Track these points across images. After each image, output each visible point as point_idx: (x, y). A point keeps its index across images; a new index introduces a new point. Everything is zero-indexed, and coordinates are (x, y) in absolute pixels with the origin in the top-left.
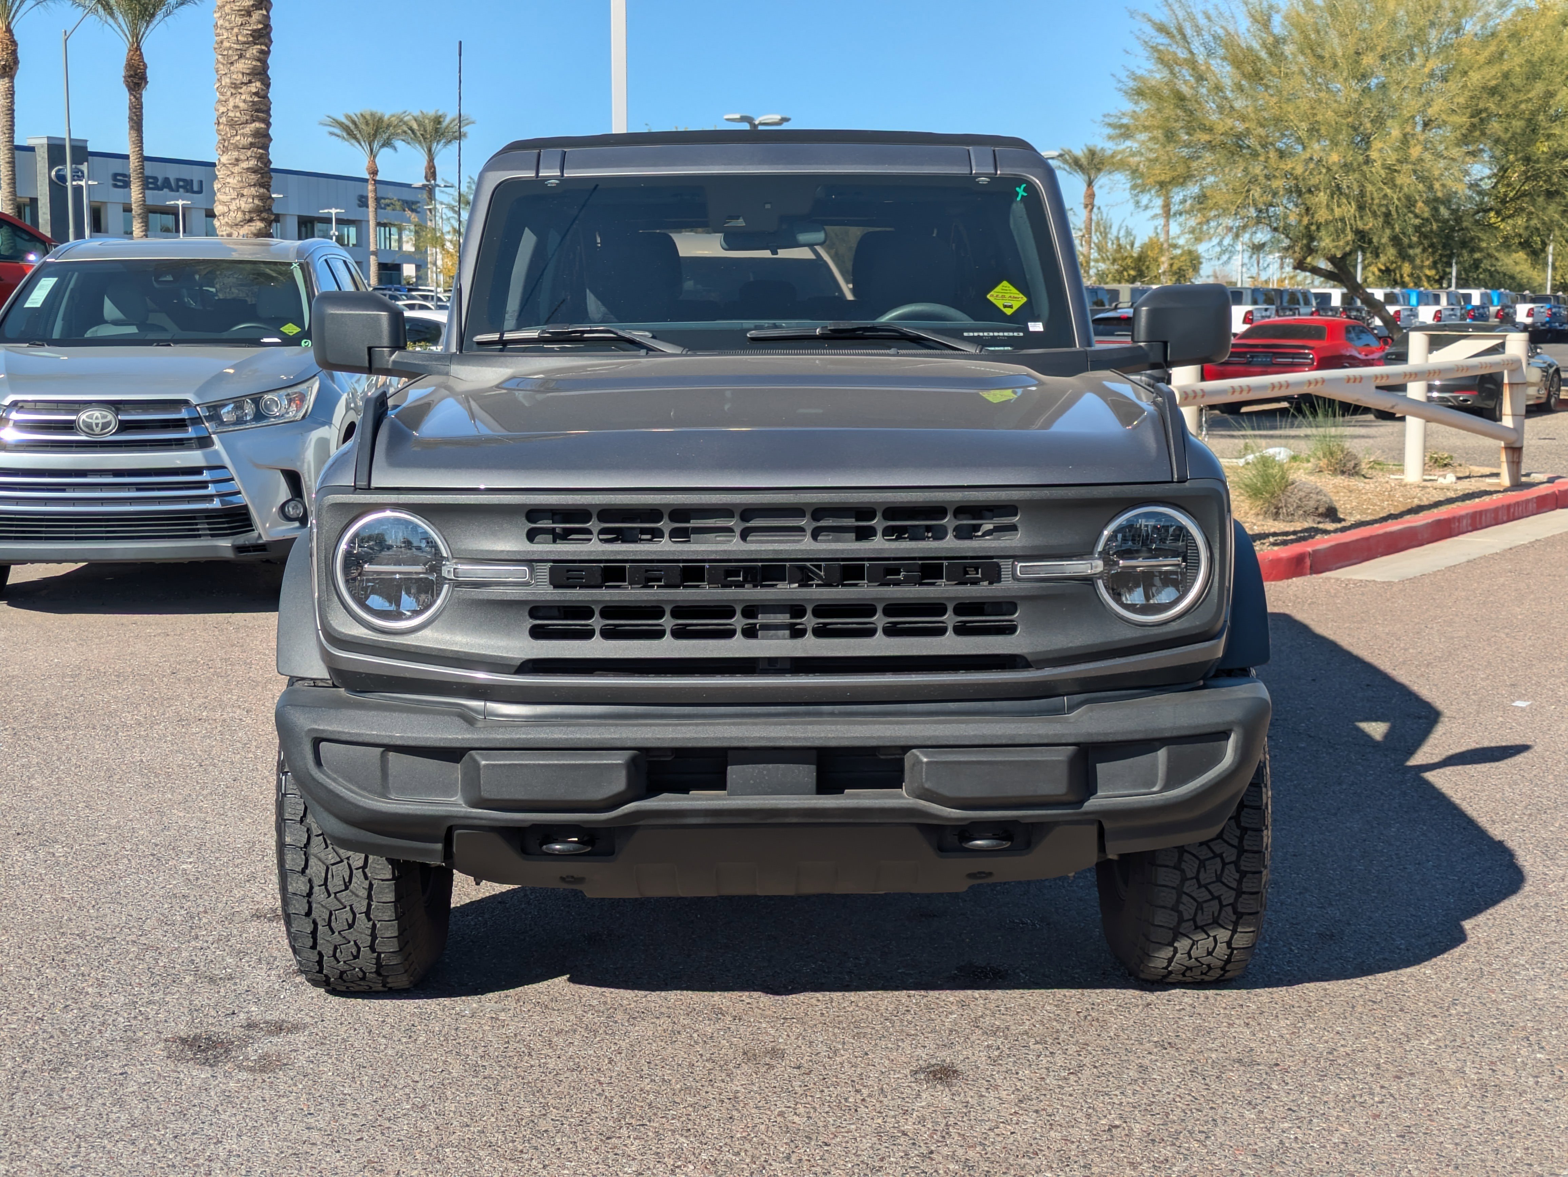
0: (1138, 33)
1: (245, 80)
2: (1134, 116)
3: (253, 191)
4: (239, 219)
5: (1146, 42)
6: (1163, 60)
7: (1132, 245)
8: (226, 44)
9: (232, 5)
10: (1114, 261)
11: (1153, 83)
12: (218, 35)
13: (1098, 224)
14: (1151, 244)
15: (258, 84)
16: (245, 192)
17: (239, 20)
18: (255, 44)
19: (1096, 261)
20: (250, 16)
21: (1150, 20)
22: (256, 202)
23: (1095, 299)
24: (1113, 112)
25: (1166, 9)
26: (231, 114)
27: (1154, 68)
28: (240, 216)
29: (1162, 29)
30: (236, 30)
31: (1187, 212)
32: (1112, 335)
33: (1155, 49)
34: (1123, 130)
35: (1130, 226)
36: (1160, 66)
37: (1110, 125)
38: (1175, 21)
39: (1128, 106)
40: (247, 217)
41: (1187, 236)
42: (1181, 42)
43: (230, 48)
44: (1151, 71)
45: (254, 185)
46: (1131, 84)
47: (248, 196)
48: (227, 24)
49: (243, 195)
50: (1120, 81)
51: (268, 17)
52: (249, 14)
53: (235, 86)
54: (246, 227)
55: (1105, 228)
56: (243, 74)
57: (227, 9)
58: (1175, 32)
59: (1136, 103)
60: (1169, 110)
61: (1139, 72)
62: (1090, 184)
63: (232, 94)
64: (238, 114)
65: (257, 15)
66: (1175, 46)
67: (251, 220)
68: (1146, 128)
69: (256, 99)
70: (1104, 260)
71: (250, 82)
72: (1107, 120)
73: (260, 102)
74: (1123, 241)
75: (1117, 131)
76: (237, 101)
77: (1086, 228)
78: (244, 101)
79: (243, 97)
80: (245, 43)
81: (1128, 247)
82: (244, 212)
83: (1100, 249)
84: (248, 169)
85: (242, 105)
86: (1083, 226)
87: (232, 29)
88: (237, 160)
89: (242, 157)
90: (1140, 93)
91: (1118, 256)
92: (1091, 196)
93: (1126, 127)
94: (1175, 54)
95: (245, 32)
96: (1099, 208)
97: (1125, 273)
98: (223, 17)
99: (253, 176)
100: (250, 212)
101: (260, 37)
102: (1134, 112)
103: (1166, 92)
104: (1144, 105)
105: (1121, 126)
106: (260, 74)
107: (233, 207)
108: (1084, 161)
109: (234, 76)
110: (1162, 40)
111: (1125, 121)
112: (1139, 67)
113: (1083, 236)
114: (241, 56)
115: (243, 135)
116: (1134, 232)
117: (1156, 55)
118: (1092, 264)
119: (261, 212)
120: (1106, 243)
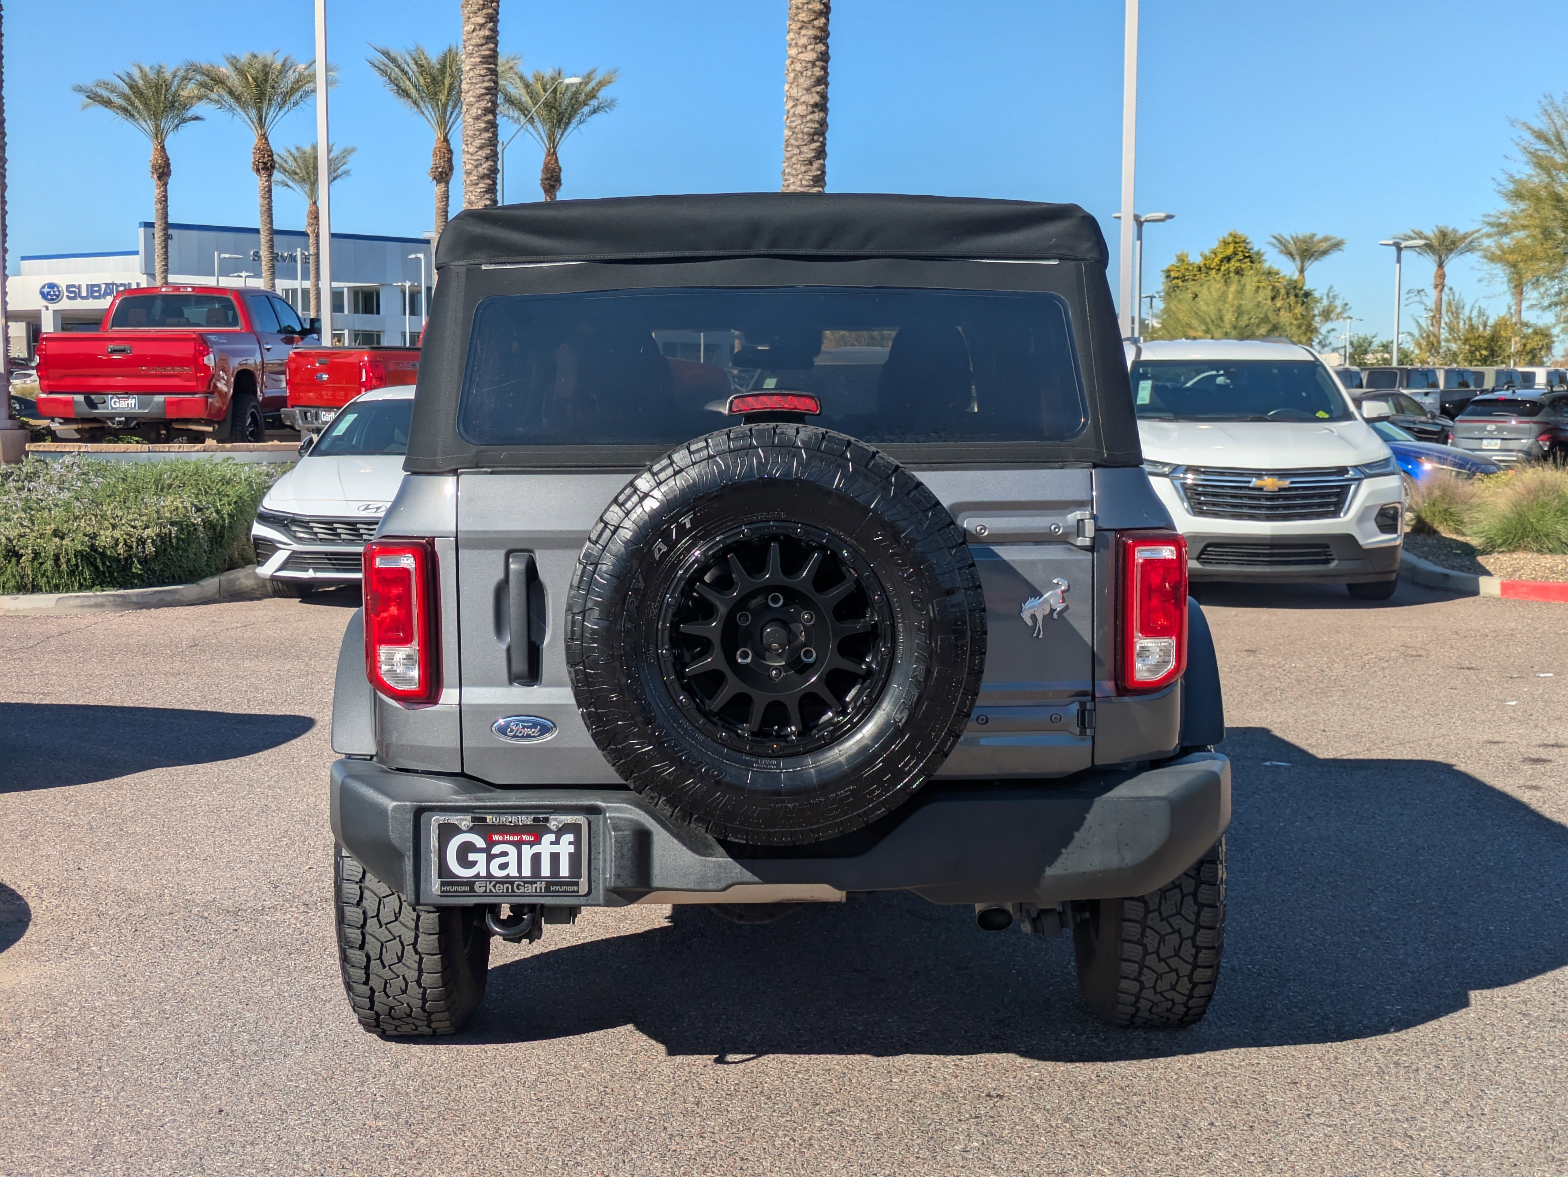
0: (1518, 140)
2: (1514, 216)
5: (1525, 148)
6: (1542, 164)
7: (1485, 325)
9: (798, 157)
10: (1466, 341)
11: (1532, 186)
12: (786, 180)
13: (1449, 304)
14: (1502, 324)
17: (803, 169)
19: (1447, 340)
21: (1530, 128)
23: (1461, 381)
24: (1493, 212)
25: (1545, 118)
27: (1534, 173)
29: (1540, 136)
30: (800, 176)
31: (1562, 303)
32: (1490, 415)
33: (1534, 154)
34: (1500, 229)
35: (1483, 307)
36: (1539, 171)
37: (1489, 224)
38: (1553, 129)
39: (1506, 206)
41: (1562, 325)
42: (1559, 148)
44: (1531, 176)
46: (1511, 187)
48: (794, 172)
50: (1500, 184)
51: (823, 165)
52: (811, 163)
55: (1457, 308)
57: (794, 160)
58: (1553, 139)
59: (1515, 204)
60: (1548, 211)
61: (1517, 177)
62: (1441, 265)
65: (816, 164)
66: (1552, 152)
68: (1524, 227)
70: (1455, 340)
72: (1487, 219)
74: (1475, 321)
75: (1495, 229)
77: (1436, 308)
81: (1481, 328)
83: (1451, 329)
86: (1433, 307)
87: (797, 175)
90: (1518, 195)
91: (1470, 336)
92: (1441, 276)
93: (1505, 225)
94: (1552, 158)
95: (808, 177)
96: (1451, 289)
97: (1477, 353)
98: (791, 166)
101: (818, 181)
102: (1514, 212)
103: (1543, 193)
104: (1522, 205)
105: (1500, 225)
108: (1436, 243)
110: (1540, 146)
111: (1503, 220)
112: (1519, 172)
113: (1434, 317)
116: (1487, 313)
117: (1534, 159)
118: (1443, 344)
120: (1458, 323)
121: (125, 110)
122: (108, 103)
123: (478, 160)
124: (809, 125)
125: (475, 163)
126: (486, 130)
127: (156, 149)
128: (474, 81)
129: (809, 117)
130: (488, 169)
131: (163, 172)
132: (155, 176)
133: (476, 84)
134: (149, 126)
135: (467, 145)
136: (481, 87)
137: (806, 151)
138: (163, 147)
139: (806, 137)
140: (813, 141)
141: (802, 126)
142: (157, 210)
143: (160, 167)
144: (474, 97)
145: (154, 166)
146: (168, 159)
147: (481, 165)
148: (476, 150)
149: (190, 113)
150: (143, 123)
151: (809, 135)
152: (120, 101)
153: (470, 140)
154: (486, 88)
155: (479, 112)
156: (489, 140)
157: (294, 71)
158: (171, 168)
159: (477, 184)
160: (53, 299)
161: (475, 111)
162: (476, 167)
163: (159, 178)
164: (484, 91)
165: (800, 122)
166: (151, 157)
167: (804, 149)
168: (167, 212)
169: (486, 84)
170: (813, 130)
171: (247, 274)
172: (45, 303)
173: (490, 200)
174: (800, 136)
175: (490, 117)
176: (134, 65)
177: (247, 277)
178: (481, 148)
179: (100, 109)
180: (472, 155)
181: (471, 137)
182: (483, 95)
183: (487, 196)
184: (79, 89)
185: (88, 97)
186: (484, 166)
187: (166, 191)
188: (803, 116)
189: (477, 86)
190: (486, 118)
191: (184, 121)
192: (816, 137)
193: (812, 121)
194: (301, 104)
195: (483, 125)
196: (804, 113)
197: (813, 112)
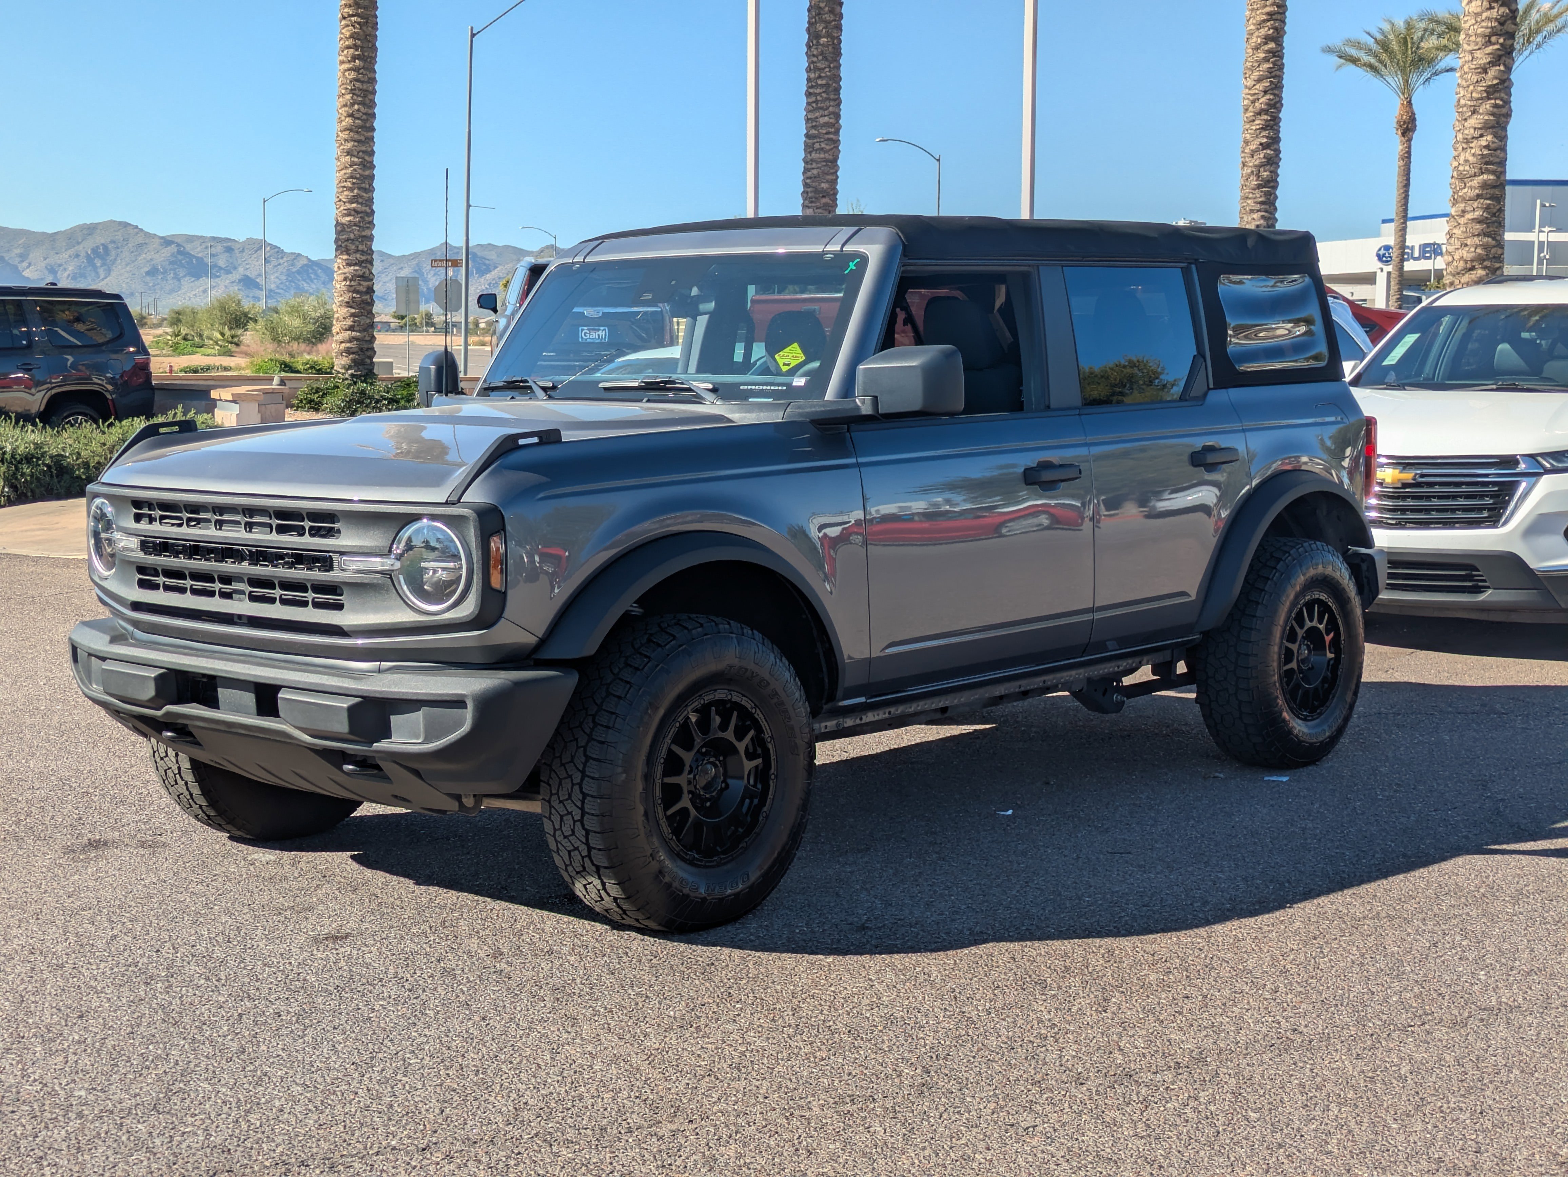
1: (1476, 134)
3: (1476, 240)
4: (1460, 268)
8: (1462, 102)
9: (1470, 64)
12: (1457, 94)
15: (1490, 138)
16: (1469, 242)
17: (1475, 78)
18: (1489, 99)
20: (1486, 73)
22: (1479, 251)
26: (1461, 168)
28: (1461, 264)
30: (1471, 88)
40: (1469, 266)
43: (1465, 105)
45: (1479, 235)
47: (1472, 246)
48: (1464, 83)
49: (1466, 245)
51: (1508, 72)
52: (1485, 71)
53: (1467, 141)
54: (1467, 275)
56: (1475, 129)
63: (1463, 149)
64: (1467, 168)
65: (1495, 71)
67: (1473, 268)
69: (1486, 152)
71: (1482, 136)
73: (1491, 155)
76: (1467, 155)
78: (1474, 155)
79: (1473, 151)
80: (1478, 99)
82: (1466, 262)
84: (1473, 220)
85: (1471, 159)
87: (1468, 87)
88: (1464, 212)
89: (1468, 209)
95: (1480, 89)
99: (1478, 227)
100: (1472, 261)
101: (1495, 92)
106: (1493, 127)
107: (1457, 257)
109: (1466, 132)
114: (1474, 112)
115: (1471, 188)
119: (1484, 260)
121: (1371, 67)
122: (1354, 61)
123: (1254, 94)
124: (1484, 24)
125: (1251, 98)
126: (1266, 60)
127: (1403, 104)
128: (1255, 7)
129: (1485, 15)
130: (1267, 104)
131: (1408, 127)
132: (1400, 133)
133: (1257, 9)
134: (1395, 81)
135: (1246, 78)
136: (1262, 13)
137: (1479, 56)
138: (1410, 103)
139: (1479, 39)
140: (1489, 43)
141: (1476, 27)
142: (1399, 167)
143: (1405, 122)
144: (1254, 24)
145: (1398, 122)
146: (1413, 114)
147: (1258, 99)
148: (1253, 83)
149: (1442, 65)
150: (1390, 80)
151: (1484, 36)
152: (1366, 58)
153: (1249, 73)
154: (1268, 14)
155: (1259, 41)
156: (1270, 70)
157: (1538, 11)
158: (1417, 123)
159: (1254, 121)
160: (1387, 261)
161: (1254, 40)
162: (1253, 102)
163: (1403, 134)
164: (1265, 17)
165: (1474, 22)
166: (1397, 114)
167: (1478, 54)
168: (1409, 169)
169: (1268, 9)
170: (1489, 30)
171: (1550, 229)
172: (1380, 265)
173: (1267, 137)
174: (1473, 38)
175: (1272, 45)
176: (1385, 20)
177: (1550, 231)
178: (1259, 80)
179: (1351, 67)
180: (1250, 89)
181: (1249, 69)
182: (1264, 21)
183: (1264, 133)
184: (1328, 50)
185: (1340, 57)
186: (1261, 101)
187: (1409, 147)
188: (1477, 14)
189: (1258, 12)
190: (1266, 47)
191: (1436, 74)
192: (1493, 39)
193: (1489, 19)
194: (1544, 46)
195: (1262, 55)
196: (1479, 10)
197: (1491, 8)
